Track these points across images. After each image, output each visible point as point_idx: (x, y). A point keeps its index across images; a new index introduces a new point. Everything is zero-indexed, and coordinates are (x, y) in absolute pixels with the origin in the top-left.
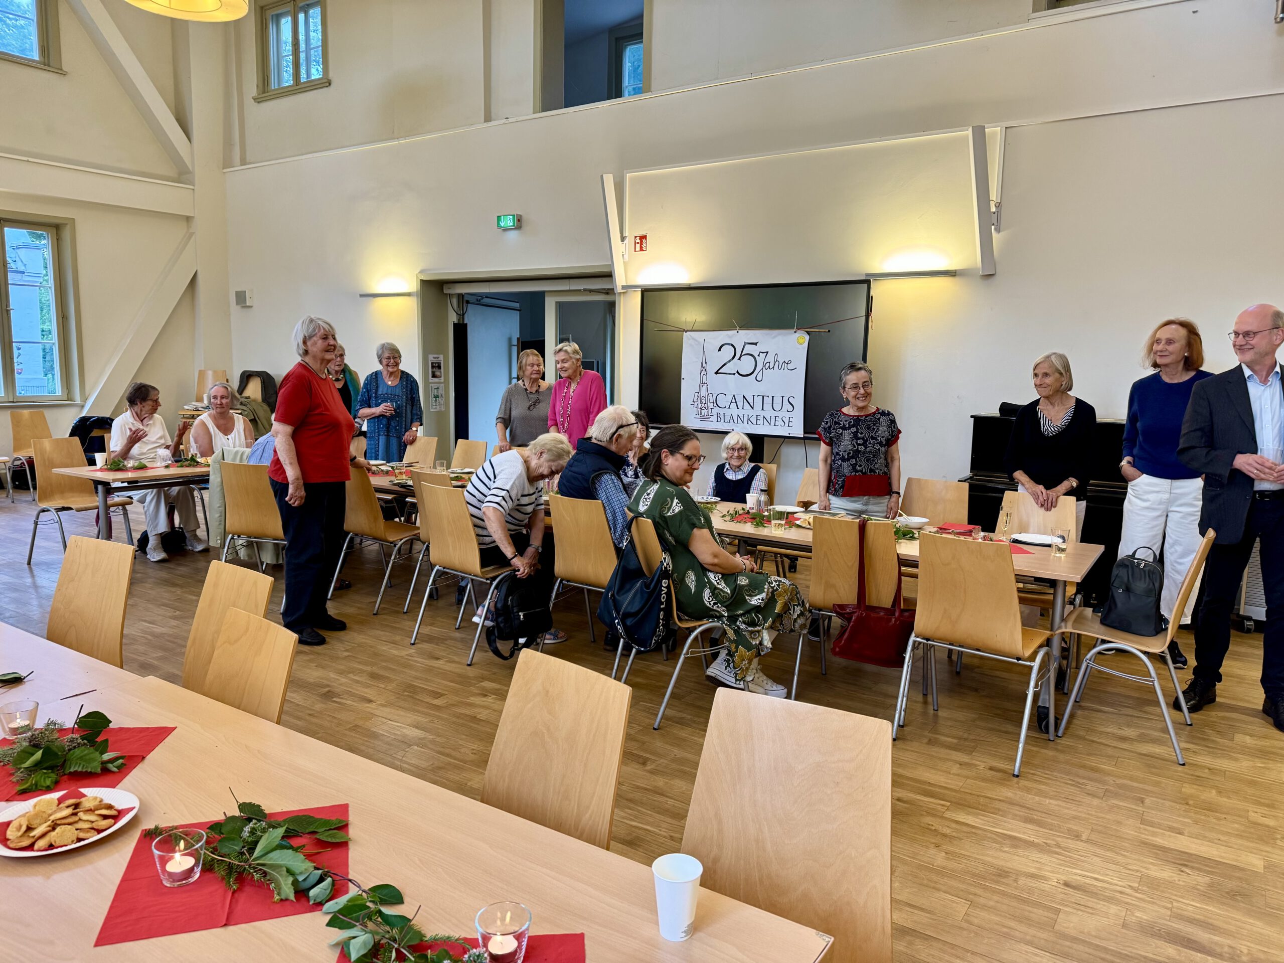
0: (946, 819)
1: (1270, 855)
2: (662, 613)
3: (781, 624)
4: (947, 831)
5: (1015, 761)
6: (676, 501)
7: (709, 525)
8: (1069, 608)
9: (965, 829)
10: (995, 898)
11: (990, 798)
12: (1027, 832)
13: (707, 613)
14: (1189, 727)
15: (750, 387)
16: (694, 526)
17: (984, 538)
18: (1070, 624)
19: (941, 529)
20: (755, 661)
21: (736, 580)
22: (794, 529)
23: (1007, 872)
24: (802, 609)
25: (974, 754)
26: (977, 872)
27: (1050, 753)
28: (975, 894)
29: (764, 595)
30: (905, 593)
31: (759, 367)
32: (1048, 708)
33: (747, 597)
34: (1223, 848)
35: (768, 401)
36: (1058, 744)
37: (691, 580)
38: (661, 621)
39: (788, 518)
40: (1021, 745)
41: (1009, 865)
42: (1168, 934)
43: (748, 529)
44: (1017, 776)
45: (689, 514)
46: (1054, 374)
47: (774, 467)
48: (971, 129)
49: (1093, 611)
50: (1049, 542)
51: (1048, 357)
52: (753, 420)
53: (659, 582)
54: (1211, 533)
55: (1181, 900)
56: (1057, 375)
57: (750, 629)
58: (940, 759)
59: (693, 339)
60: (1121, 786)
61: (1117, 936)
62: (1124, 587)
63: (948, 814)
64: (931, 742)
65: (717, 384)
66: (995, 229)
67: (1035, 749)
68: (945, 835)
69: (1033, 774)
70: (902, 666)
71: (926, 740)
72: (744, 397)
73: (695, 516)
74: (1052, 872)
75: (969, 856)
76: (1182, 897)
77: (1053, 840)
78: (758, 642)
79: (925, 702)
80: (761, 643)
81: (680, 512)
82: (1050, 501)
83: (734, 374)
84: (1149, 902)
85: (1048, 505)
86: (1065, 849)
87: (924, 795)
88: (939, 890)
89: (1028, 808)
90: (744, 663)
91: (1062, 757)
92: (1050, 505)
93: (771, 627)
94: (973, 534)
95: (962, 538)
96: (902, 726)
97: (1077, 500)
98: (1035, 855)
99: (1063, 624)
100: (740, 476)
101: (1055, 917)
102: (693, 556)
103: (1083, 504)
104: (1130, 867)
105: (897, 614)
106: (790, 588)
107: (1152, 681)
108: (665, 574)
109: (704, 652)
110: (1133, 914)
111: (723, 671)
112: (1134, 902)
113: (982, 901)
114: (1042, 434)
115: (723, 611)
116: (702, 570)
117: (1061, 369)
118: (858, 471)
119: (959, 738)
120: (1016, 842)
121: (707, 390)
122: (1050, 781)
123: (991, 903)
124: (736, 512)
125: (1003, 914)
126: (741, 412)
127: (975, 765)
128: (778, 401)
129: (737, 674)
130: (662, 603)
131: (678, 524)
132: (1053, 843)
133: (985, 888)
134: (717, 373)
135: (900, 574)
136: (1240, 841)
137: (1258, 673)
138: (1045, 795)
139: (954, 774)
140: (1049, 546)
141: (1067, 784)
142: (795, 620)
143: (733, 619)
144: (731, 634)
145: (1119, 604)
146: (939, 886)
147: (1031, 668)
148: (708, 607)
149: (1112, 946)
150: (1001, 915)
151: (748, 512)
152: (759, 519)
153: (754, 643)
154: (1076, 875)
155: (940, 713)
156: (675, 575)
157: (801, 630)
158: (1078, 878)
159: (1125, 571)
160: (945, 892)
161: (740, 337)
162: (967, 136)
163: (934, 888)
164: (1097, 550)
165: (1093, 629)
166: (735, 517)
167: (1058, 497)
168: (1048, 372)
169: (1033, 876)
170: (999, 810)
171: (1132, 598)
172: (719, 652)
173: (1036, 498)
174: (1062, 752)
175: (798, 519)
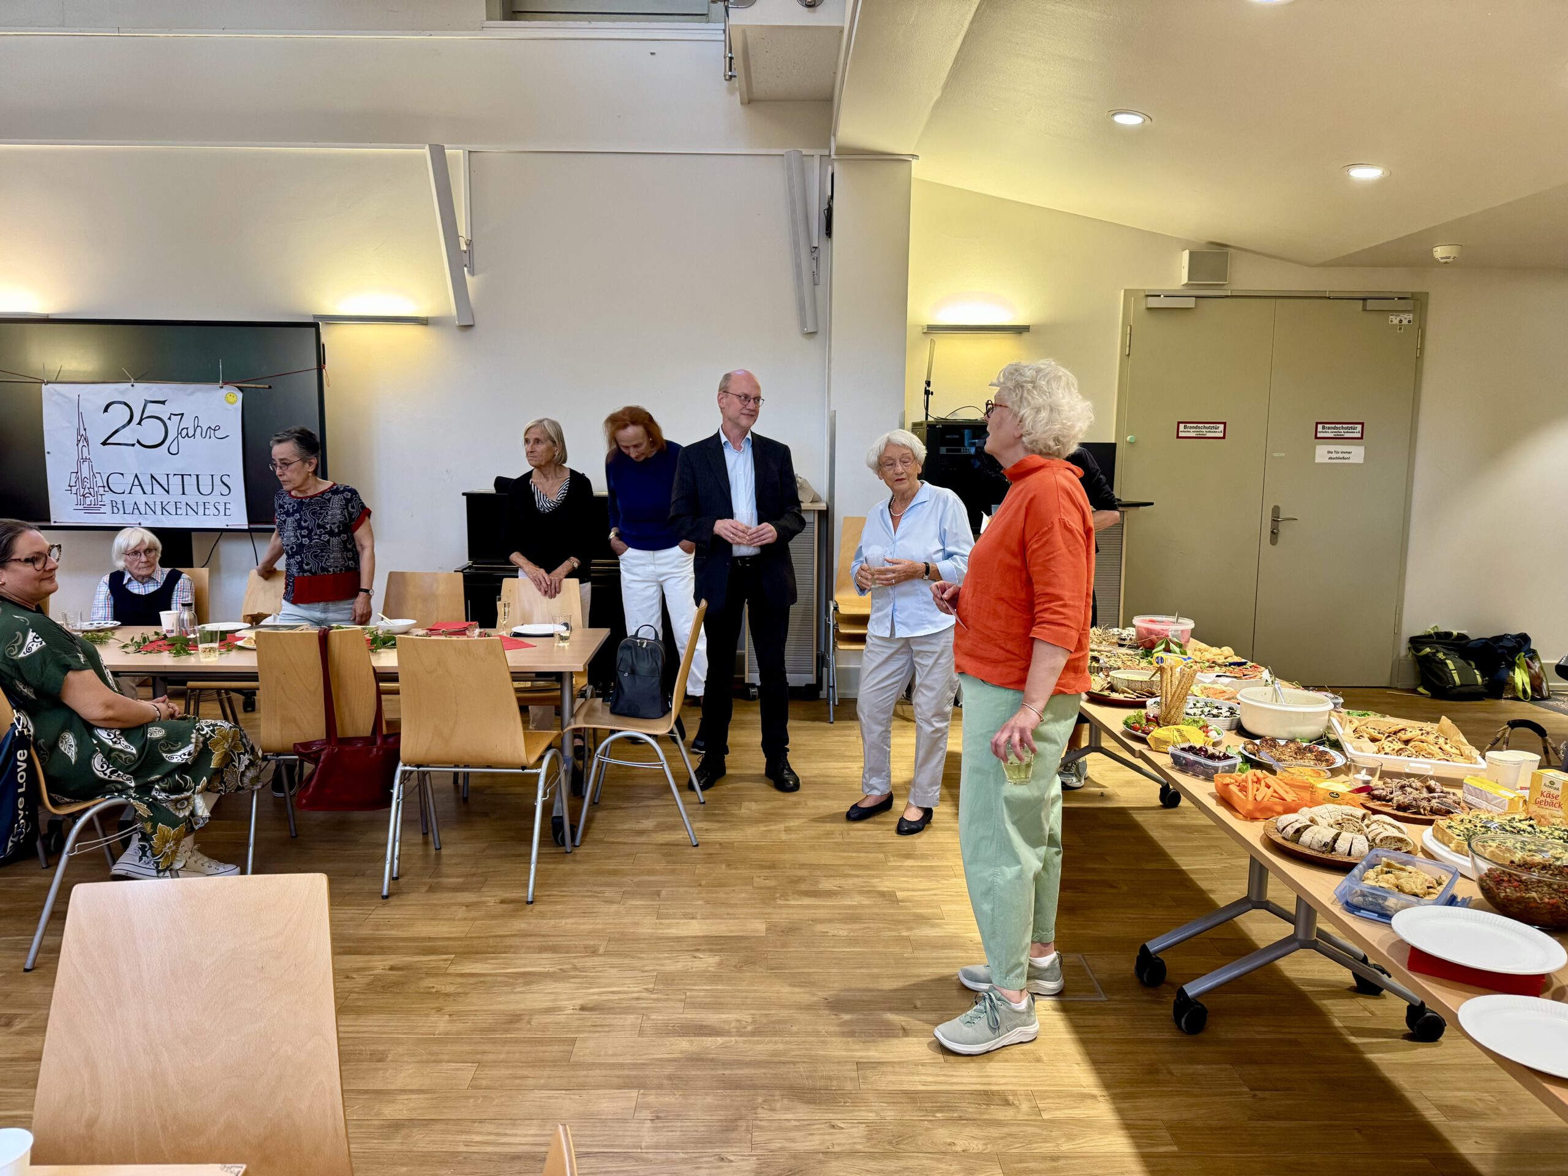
0: (450, 974)
1: (772, 916)
2: (21, 800)
3: (222, 782)
4: (450, 989)
5: (527, 886)
6: (31, 635)
7: (94, 662)
8: (579, 701)
9: (472, 980)
10: (507, 1048)
11: (500, 936)
12: (543, 963)
13: (101, 787)
14: (702, 806)
15: (161, 463)
16: (67, 668)
17: (480, 635)
18: (580, 718)
19: (431, 630)
20: (188, 842)
21: (145, 734)
22: (234, 653)
23: (520, 1015)
24: (251, 757)
25: (483, 890)
26: (484, 1025)
27: (566, 867)
28: (484, 1052)
29: (191, 747)
30: (387, 715)
31: (172, 434)
32: (561, 818)
33: (164, 755)
34: (731, 921)
35: (190, 482)
36: (575, 854)
37: (69, 746)
38: (21, 812)
39: (225, 639)
40: (533, 867)
41: (522, 1006)
42: (682, 1026)
43: (166, 660)
44: (532, 902)
45: (58, 651)
46: (546, 440)
47: (205, 572)
48: (427, 147)
49: (603, 701)
50: (552, 632)
51: (541, 421)
52: (171, 508)
53: (11, 755)
54: (704, 603)
55: (694, 987)
56: (550, 443)
57: (173, 797)
58: (442, 906)
59: (60, 394)
60: (638, 884)
61: (633, 1047)
62: (629, 669)
63: (453, 969)
64: (432, 889)
65: (106, 460)
66: (469, 271)
67: (551, 866)
68: (447, 995)
69: (549, 896)
70: (389, 805)
71: (425, 888)
72: (152, 477)
73: (67, 653)
74: (569, 999)
75: (476, 1011)
76: (694, 985)
77: (569, 963)
78: (187, 814)
79: (426, 843)
80: (193, 814)
81: (40, 651)
82: (553, 586)
83: (133, 445)
84: (664, 1000)
85: (552, 591)
86: (583, 969)
87: (424, 954)
88: (440, 1061)
89: (543, 936)
90: (168, 845)
91: (580, 868)
92: (553, 591)
93: (207, 789)
94: (467, 632)
95: (454, 638)
96: (397, 878)
97: (581, 582)
98: (551, 986)
99: (572, 720)
100: (151, 588)
101: (570, 1048)
102: (72, 712)
103: (588, 586)
104: (647, 968)
105: (379, 742)
106: (231, 734)
107: (662, 765)
108: (22, 742)
109: (107, 841)
110: (649, 1019)
111: (137, 864)
112: (650, 1005)
113: (491, 1057)
114: (537, 511)
115: (128, 779)
116: (86, 728)
117: (553, 436)
118: (305, 571)
119: (467, 876)
120: (529, 978)
121: (91, 468)
122: (566, 899)
123: (503, 1056)
124: (144, 640)
125: (514, 1064)
126: (150, 500)
127: (484, 903)
128: (205, 482)
129: (158, 863)
130: (21, 786)
131: (39, 669)
132: (569, 966)
133: (494, 1041)
134: (104, 443)
135: (379, 693)
136: (746, 910)
137: (758, 738)
138: (561, 915)
139: (459, 920)
140: (551, 635)
141: (585, 896)
142: (243, 774)
143: (144, 789)
144: (143, 810)
145: (626, 689)
146: (441, 1057)
147: (538, 775)
148: (103, 780)
149: (628, 1060)
150: (513, 1066)
151: (165, 637)
152: (181, 645)
153: (181, 816)
154: (593, 995)
155: (444, 852)
156: (41, 741)
157: (253, 785)
158: (596, 997)
159: (629, 652)
160: (449, 1062)
161: (138, 393)
162: (425, 156)
163: (435, 1061)
164: (604, 633)
165: (604, 720)
166: (143, 646)
167: (560, 581)
168: (540, 437)
169: (548, 1011)
170: (511, 947)
171: (638, 681)
172: (131, 837)
173: (538, 583)
174: (580, 862)
175: (241, 639)
